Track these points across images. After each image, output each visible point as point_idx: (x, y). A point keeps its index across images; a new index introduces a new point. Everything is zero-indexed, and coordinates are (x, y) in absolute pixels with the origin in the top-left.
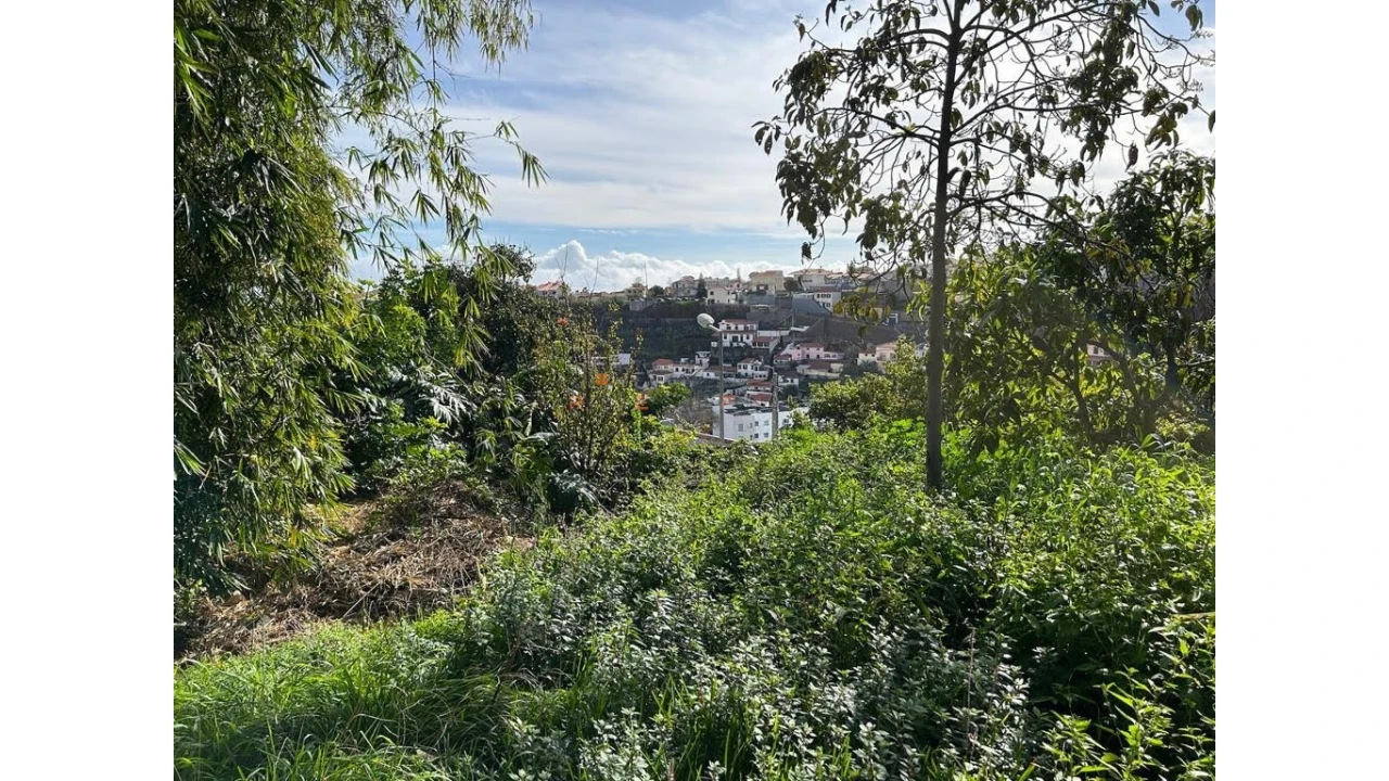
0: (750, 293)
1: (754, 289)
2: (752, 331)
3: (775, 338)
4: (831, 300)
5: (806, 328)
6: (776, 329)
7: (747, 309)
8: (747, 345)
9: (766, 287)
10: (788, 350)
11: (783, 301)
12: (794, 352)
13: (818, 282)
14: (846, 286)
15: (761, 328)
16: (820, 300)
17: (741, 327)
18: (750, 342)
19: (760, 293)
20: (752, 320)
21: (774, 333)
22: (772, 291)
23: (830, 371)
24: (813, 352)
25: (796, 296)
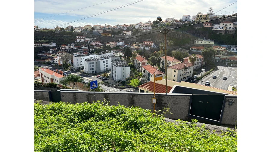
0: (84, 30)
1: (85, 29)
2: (84, 39)
3: (89, 40)
4: (101, 32)
5: (96, 38)
6: (89, 38)
7: (83, 34)
8: (83, 42)
9: (88, 29)
10: (92, 43)
11: (91, 32)
12: (93, 43)
13: (98, 28)
14: (104, 29)
15: (86, 38)
16: (99, 32)
17: (82, 38)
18: (84, 41)
19: (86, 30)
20: (84, 36)
21: (89, 39)
22: (89, 30)
23: (101, 47)
24: (97, 43)
25: (94, 31)
